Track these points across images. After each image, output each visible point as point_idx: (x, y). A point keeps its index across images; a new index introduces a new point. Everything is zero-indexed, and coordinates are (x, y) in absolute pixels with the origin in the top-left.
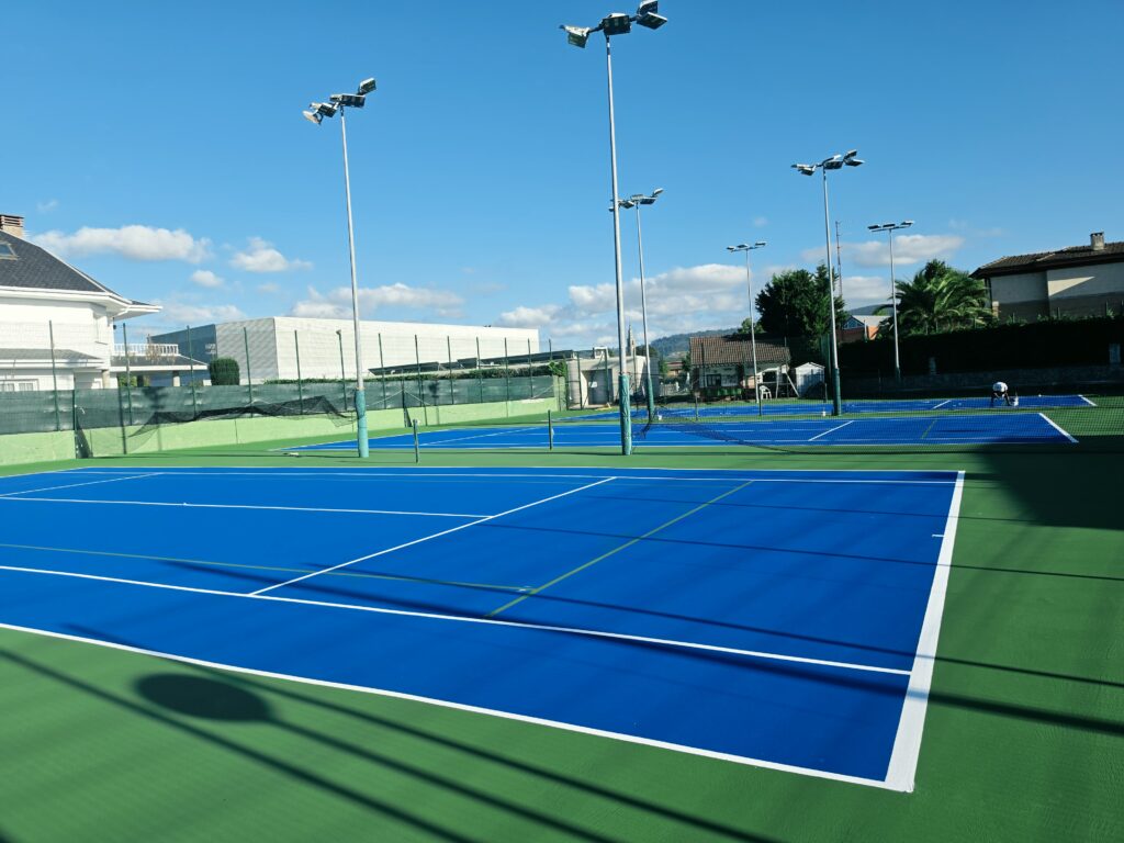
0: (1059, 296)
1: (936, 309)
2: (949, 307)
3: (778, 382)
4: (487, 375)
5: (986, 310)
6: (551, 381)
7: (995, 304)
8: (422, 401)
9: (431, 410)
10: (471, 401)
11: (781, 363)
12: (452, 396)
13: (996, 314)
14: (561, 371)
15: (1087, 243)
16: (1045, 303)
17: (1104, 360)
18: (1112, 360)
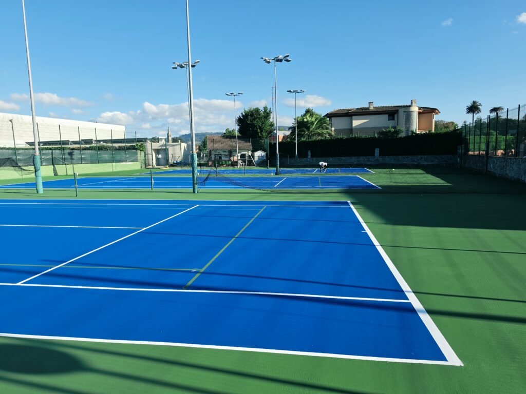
0: (356, 127)
1: (311, 129)
2: (316, 129)
3: (247, 158)
4: (100, 149)
5: (330, 132)
6: (136, 154)
7: (333, 129)
8: (64, 161)
9: (70, 167)
10: (92, 162)
11: (248, 150)
12: (81, 159)
13: (333, 133)
14: (142, 148)
15: (367, 106)
16: (351, 130)
17: (373, 154)
18: (376, 155)
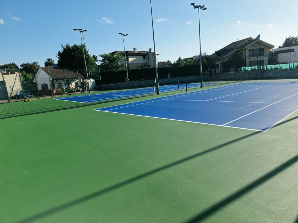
0: (131, 62)
15: (133, 50)
16: (128, 64)
17: (167, 77)
18: (169, 77)
